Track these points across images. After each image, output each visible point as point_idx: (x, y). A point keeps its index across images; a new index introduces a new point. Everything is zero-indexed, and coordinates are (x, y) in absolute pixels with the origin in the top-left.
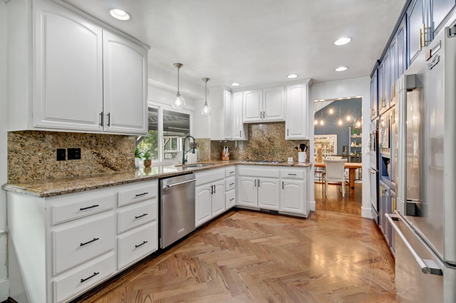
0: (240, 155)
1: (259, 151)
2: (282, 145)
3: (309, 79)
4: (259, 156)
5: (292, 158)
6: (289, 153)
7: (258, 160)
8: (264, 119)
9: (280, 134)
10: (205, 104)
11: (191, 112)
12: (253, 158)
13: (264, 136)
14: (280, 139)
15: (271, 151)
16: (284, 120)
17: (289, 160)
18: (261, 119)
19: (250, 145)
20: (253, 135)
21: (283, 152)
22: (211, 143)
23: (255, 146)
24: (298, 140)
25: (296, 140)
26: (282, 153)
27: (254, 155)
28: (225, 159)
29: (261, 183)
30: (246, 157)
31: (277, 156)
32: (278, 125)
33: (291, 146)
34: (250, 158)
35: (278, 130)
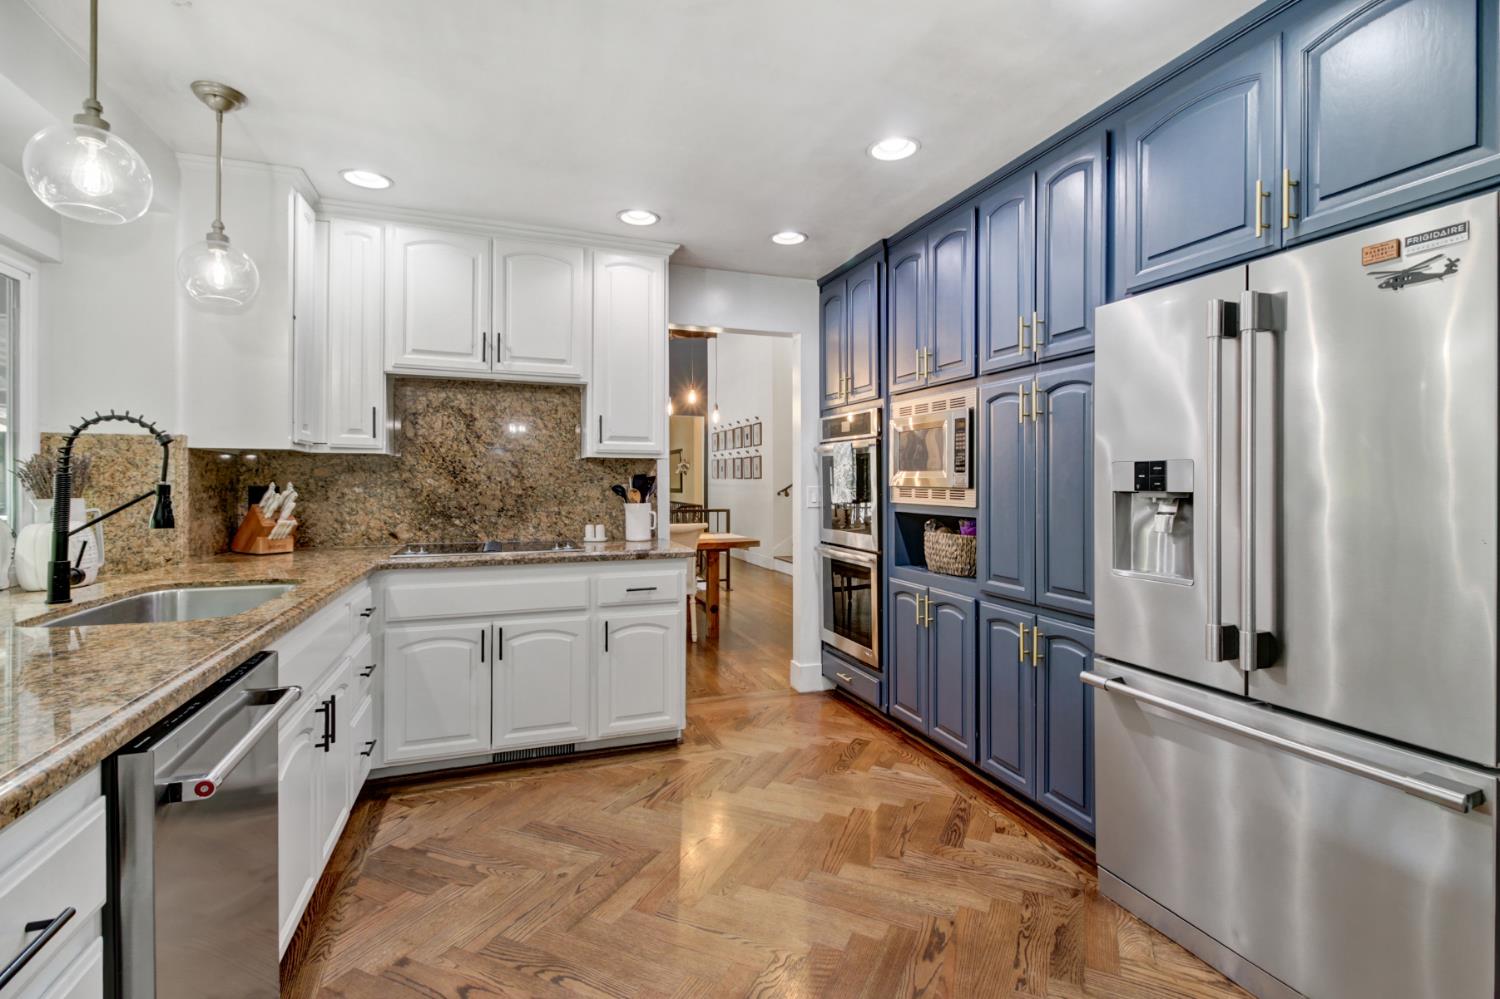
0: (348, 527)
1: (453, 503)
2: (558, 479)
3: (676, 244)
4: (454, 525)
5: (600, 528)
6: (584, 510)
7: (447, 542)
8: (498, 367)
9: (548, 433)
10: (209, 236)
11: (29, 269)
12: (419, 533)
13: (479, 437)
14: (549, 453)
15: (510, 501)
16: (582, 381)
17: (589, 536)
18: (485, 367)
19: (406, 475)
20: (420, 432)
21: (560, 503)
22: (190, 464)
23: (431, 481)
24: (617, 460)
25: (610, 460)
26: (556, 509)
27: (426, 521)
28: (270, 547)
29: (508, 640)
30: (381, 530)
31: (535, 521)
32: (540, 395)
33: (592, 481)
34: (404, 535)
35: (542, 419)
